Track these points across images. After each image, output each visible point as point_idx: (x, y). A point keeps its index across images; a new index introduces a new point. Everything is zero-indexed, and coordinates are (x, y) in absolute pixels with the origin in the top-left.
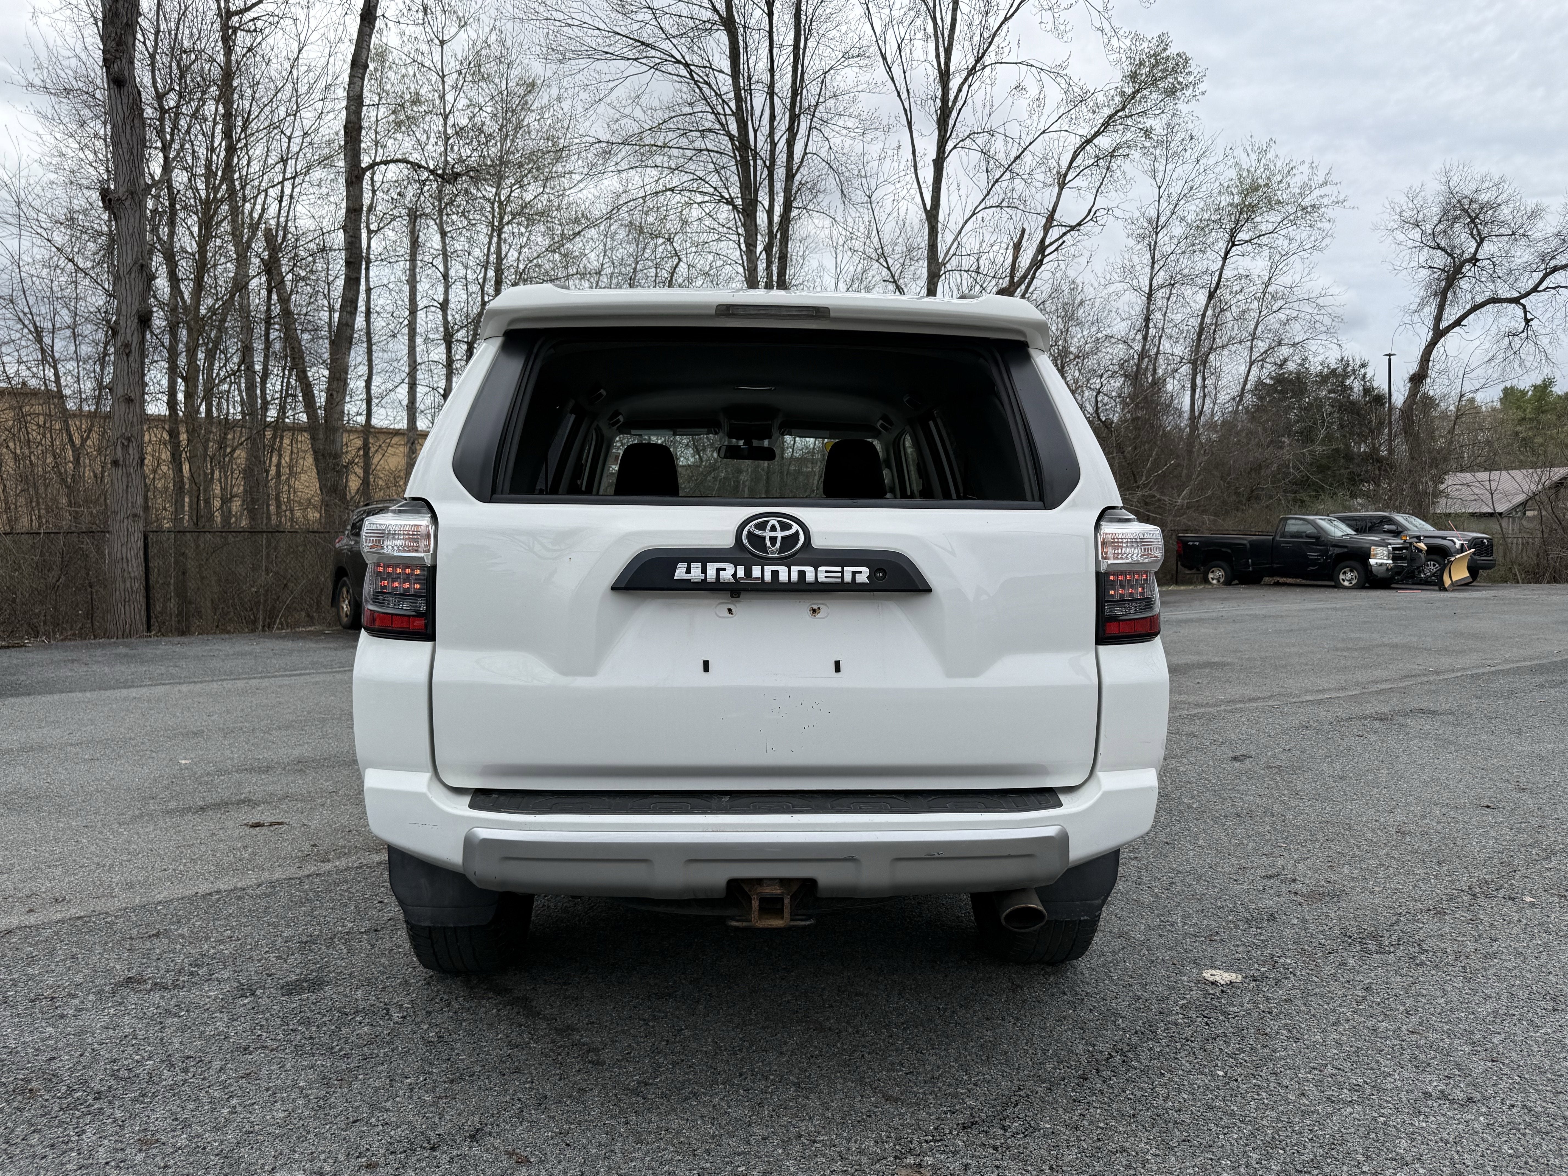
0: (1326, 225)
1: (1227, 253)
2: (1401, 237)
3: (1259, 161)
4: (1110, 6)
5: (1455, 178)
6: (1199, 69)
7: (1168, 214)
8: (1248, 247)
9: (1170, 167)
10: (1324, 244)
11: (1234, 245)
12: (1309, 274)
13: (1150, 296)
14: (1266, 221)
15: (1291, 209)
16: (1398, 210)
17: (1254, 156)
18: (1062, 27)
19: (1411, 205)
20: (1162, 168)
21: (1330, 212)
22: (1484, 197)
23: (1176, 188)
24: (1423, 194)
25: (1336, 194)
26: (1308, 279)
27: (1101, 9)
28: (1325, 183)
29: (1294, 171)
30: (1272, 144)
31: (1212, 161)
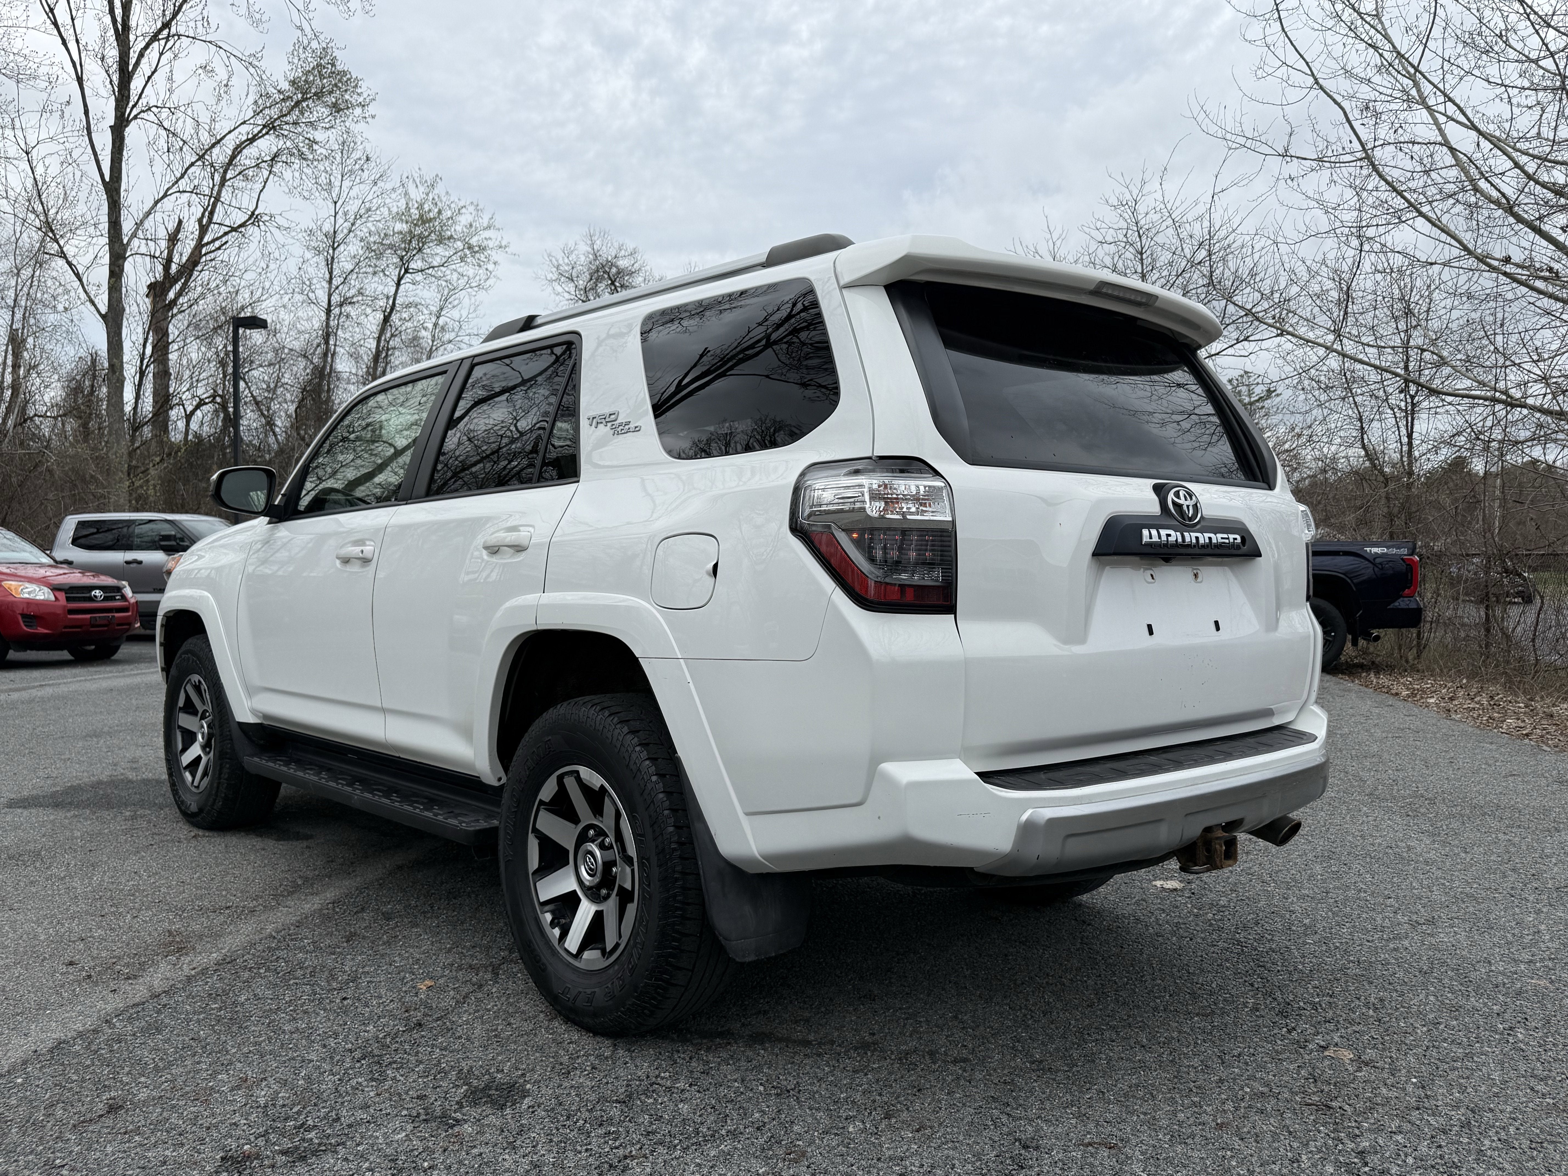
0: (491, 267)
1: (400, 279)
2: (559, 289)
3: (427, 194)
4: (311, 7)
5: (598, 242)
6: (369, 92)
7: (345, 231)
8: (419, 277)
9: (347, 184)
10: (488, 283)
11: (406, 271)
12: (475, 311)
13: (328, 311)
14: (437, 253)
15: (459, 245)
16: (556, 264)
17: (422, 189)
18: (258, 16)
19: (566, 261)
20: (338, 184)
21: (495, 255)
22: (623, 263)
23: (353, 207)
24: (576, 252)
25: (499, 239)
26: (474, 315)
27: (301, 8)
28: (489, 227)
29: (463, 210)
30: (438, 180)
31: (389, 186)
